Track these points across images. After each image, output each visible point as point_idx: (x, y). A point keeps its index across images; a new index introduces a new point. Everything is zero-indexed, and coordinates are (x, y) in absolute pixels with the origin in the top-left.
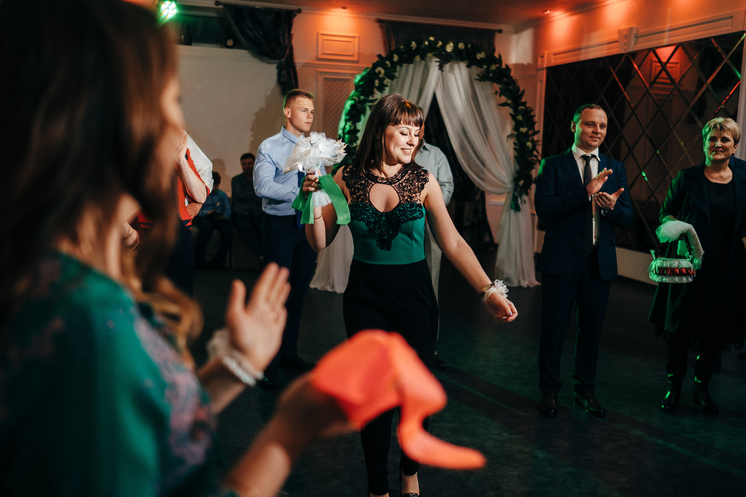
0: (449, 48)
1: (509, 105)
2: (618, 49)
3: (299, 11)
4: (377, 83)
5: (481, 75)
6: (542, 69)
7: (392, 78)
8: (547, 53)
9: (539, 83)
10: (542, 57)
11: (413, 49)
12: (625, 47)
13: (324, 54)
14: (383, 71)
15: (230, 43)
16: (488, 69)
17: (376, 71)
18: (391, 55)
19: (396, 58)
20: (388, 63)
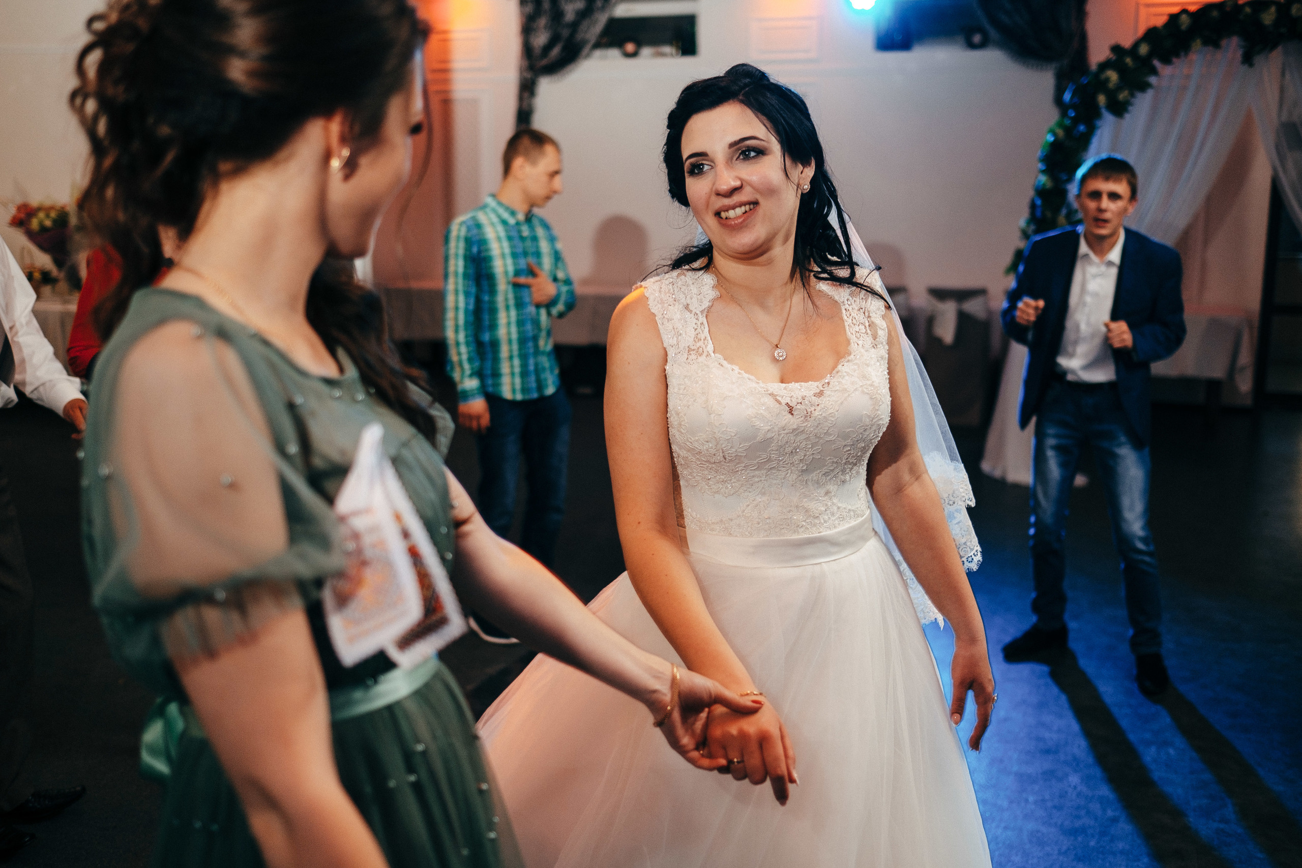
0: (1268, 17)
4: (1102, 99)
7: (1144, 87)
11: (1184, 28)
14: (1115, 77)
15: (977, 38)
17: (1103, 76)
18: (1136, 45)
19: (1144, 49)
20: (1128, 60)
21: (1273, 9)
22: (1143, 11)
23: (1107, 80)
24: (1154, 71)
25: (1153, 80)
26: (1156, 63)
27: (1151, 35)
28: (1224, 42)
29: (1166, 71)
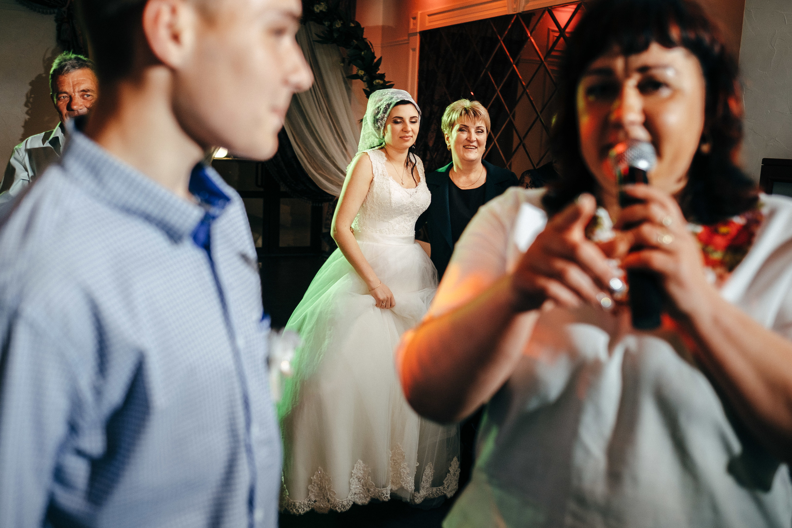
1: (361, 78)
2: (506, 9)
5: (322, 35)
6: (415, 34)
8: (421, 14)
9: (411, 52)
10: (415, 18)
12: (515, 6)
16: (331, 26)
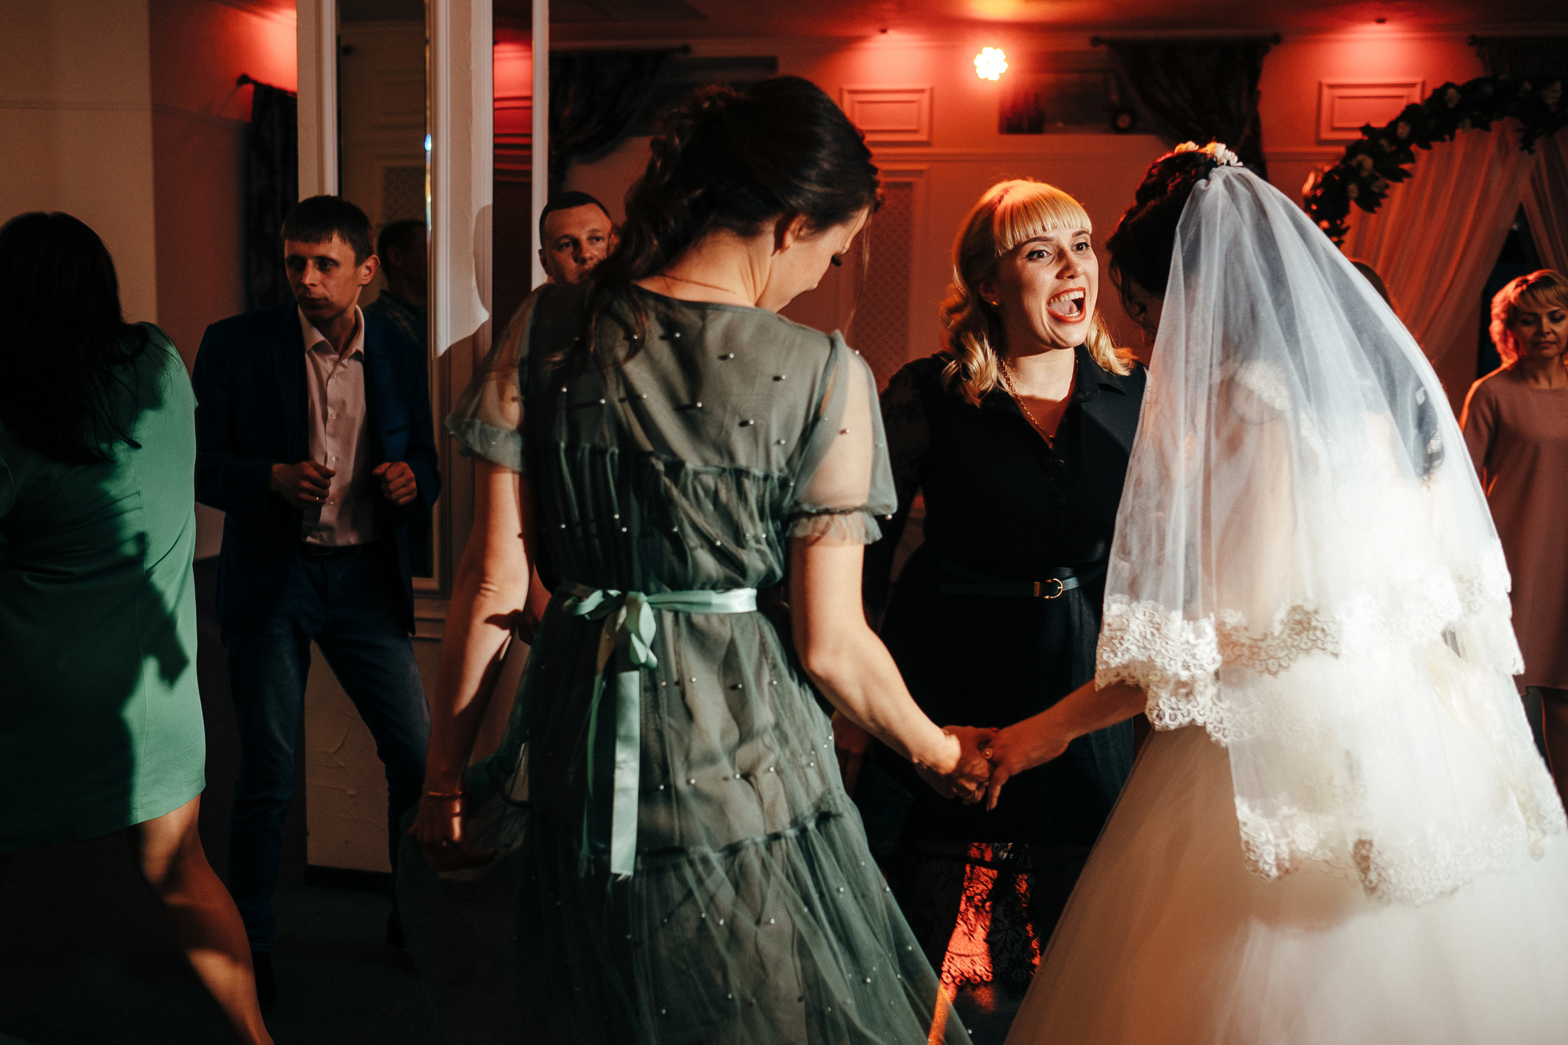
0: (1552, 95)
3: (1277, 39)
4: (1353, 189)
7: (1399, 176)
11: (1451, 105)
13: (1335, 129)
14: (1368, 163)
15: (1124, 121)
17: (1354, 163)
18: (1393, 125)
19: (1403, 130)
20: (1384, 142)
21: (1558, 85)
22: (1326, 92)
23: (1360, 166)
24: (1411, 158)
25: (1406, 167)
26: (1414, 148)
27: (1410, 113)
28: (1494, 124)
29: (1423, 156)
